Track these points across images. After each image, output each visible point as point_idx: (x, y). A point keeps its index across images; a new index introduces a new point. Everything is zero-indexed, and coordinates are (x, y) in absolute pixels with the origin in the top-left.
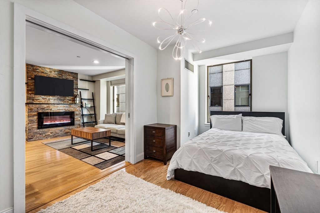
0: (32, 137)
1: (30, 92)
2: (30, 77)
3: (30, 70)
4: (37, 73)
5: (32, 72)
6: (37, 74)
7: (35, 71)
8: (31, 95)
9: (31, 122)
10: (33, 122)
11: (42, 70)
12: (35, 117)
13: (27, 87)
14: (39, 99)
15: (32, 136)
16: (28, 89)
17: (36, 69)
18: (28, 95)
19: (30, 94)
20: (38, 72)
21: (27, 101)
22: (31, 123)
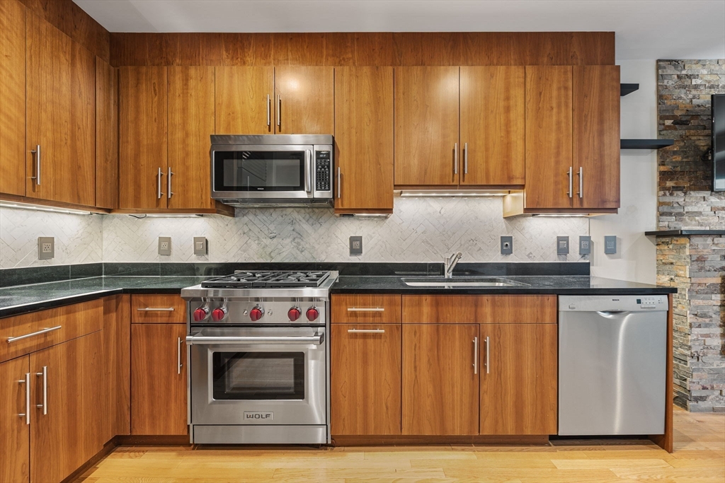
0: (704, 393)
1: (669, 184)
2: (668, 118)
3: (671, 82)
4: (694, 92)
5: (677, 91)
6: (694, 97)
7: (684, 87)
8: (675, 193)
9: (700, 320)
10: (707, 320)
11: (709, 78)
12: (713, 296)
13: (662, 164)
14: (700, 214)
15: (704, 388)
16: (662, 168)
17: (689, 77)
18: (665, 195)
19: (668, 189)
20: (696, 87)
21: (661, 224)
22: (699, 326)
